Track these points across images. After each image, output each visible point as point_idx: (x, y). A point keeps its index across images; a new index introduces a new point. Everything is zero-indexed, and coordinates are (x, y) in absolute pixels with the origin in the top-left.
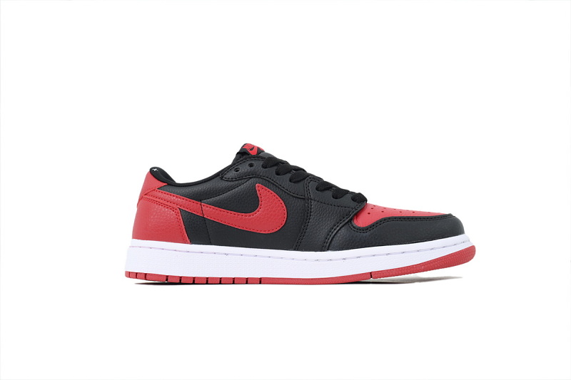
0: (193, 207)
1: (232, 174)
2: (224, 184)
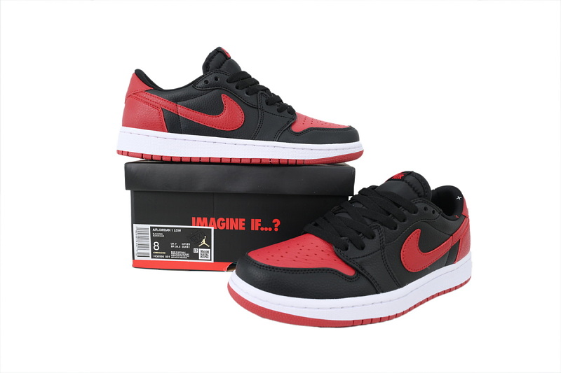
0: (170, 106)
1: (202, 84)
2: (194, 91)
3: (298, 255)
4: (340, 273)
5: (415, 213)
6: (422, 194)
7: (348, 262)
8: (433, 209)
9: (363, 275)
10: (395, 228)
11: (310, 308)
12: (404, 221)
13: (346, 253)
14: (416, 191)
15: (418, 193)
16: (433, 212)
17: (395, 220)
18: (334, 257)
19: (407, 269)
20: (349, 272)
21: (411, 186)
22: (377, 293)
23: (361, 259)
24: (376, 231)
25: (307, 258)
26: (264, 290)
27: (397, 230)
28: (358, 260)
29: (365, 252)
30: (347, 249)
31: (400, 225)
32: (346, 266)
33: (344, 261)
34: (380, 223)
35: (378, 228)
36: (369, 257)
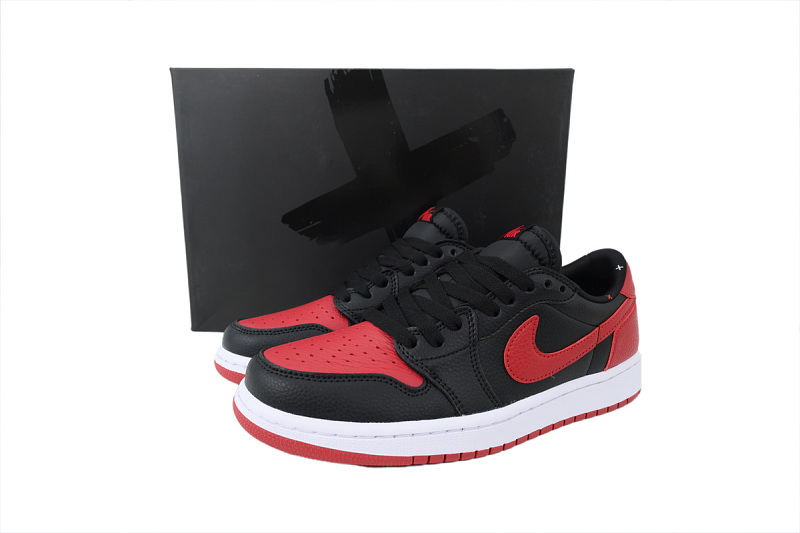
3: (336, 353)
4: (397, 382)
5: (529, 290)
6: (547, 260)
7: (413, 365)
8: (561, 284)
9: (435, 386)
10: (496, 314)
11: (341, 436)
12: (511, 302)
13: (411, 351)
14: (536, 256)
15: (540, 260)
16: (562, 289)
17: (496, 301)
18: (392, 356)
19: (514, 378)
20: (413, 381)
21: (529, 248)
22: (457, 414)
23: (434, 361)
24: (464, 318)
25: (350, 358)
26: (275, 407)
27: (499, 316)
28: (430, 364)
29: (442, 350)
30: (414, 345)
31: (504, 309)
32: (410, 372)
33: (408, 364)
34: (471, 306)
35: (468, 313)
36: (450, 358)
